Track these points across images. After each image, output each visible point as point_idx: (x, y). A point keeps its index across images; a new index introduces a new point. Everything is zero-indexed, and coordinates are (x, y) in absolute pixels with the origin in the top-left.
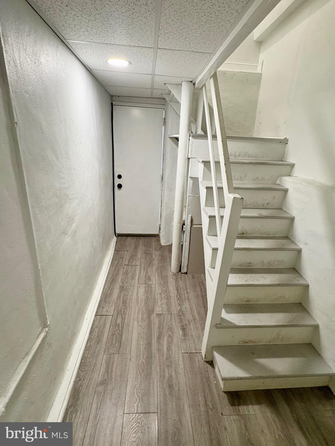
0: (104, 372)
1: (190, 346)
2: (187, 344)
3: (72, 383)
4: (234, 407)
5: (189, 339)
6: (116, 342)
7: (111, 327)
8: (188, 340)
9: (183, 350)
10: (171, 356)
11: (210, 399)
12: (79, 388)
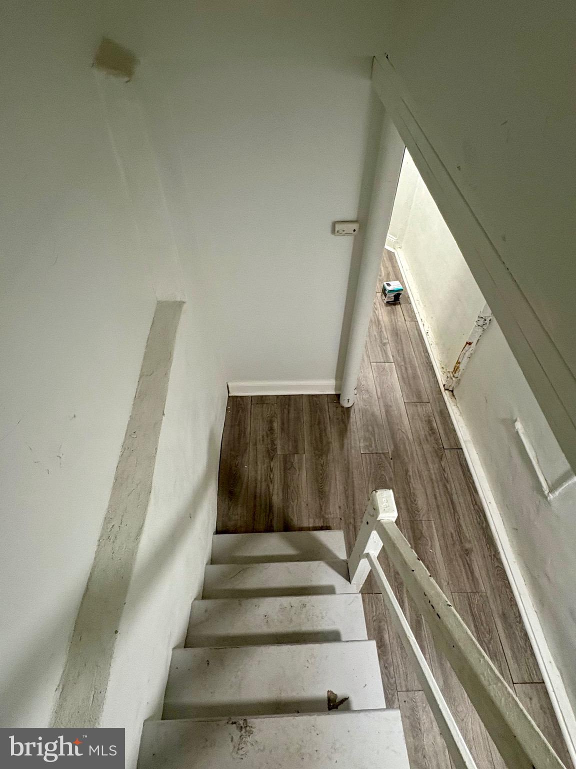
0: (473, 565)
1: (372, 606)
2: (376, 611)
3: (500, 550)
4: (328, 525)
5: (374, 622)
6: (480, 615)
7: (501, 649)
8: (375, 618)
9: (381, 600)
10: (397, 589)
11: (351, 533)
12: (490, 546)
